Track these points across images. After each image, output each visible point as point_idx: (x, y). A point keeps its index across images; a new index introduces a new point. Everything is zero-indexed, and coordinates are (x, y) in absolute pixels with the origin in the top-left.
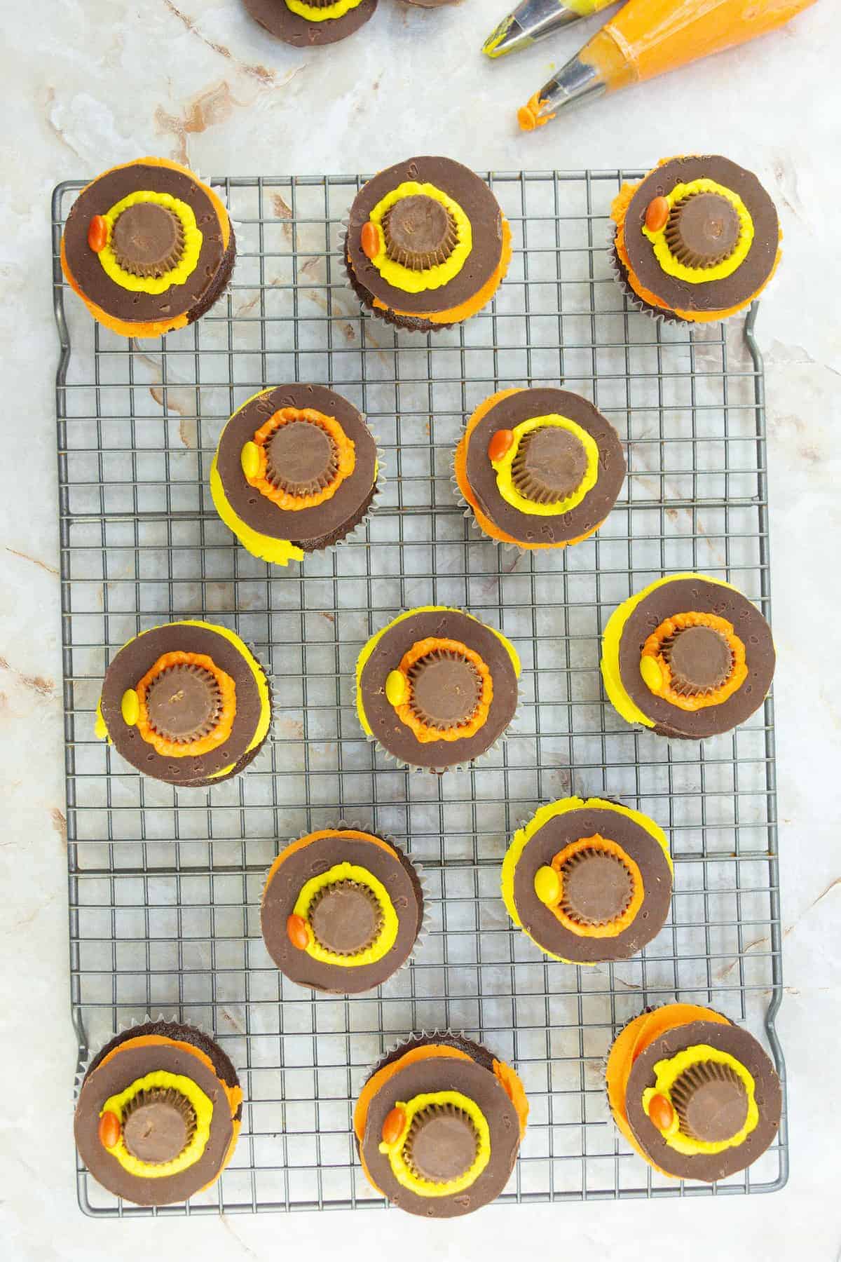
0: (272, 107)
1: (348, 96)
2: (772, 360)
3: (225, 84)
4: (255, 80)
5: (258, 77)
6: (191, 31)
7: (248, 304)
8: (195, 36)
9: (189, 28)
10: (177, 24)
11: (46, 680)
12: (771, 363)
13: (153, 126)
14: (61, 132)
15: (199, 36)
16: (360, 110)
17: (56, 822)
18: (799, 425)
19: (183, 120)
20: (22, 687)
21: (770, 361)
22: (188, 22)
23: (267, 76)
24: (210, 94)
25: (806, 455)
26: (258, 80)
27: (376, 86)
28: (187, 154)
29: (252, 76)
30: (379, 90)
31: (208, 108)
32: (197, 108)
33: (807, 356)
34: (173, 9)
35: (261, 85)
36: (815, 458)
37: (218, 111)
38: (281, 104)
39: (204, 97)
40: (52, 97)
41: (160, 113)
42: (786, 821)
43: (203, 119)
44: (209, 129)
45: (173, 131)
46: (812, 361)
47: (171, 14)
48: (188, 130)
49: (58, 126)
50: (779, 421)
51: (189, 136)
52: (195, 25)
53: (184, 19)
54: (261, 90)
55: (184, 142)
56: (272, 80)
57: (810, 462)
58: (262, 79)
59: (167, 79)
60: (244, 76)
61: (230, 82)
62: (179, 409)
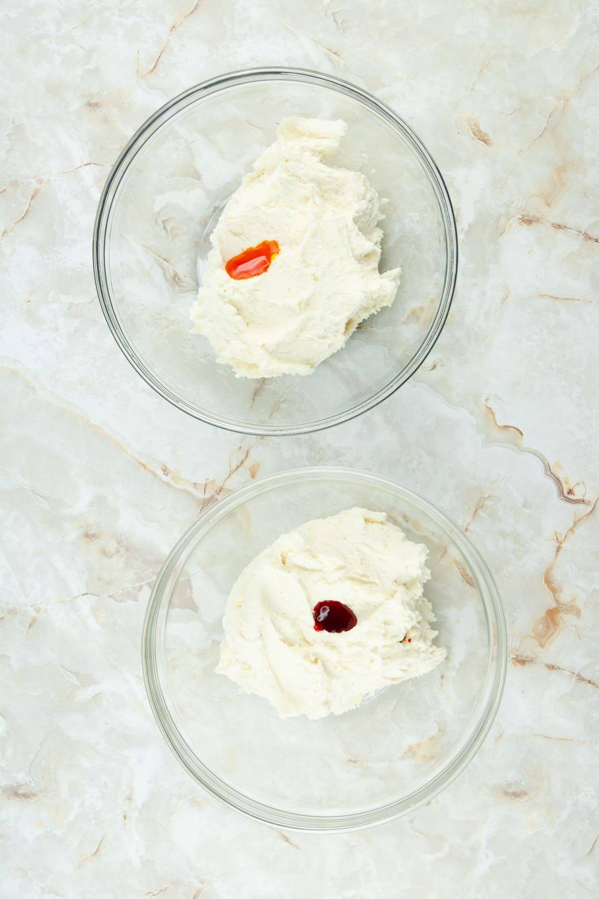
1: (458, 665)
2: (135, 588)
3: (542, 646)
4: (524, 656)
5: (523, 658)
6: (576, 674)
7: (479, 510)
8: (573, 671)
9: (579, 675)
10: (587, 675)
11: (525, 225)
12: (135, 586)
13: (579, 604)
15: (570, 672)
16: (447, 659)
17: (487, 137)
18: (104, 553)
19: (561, 614)
20: (538, 215)
21: (136, 587)
22: (581, 678)
23: (517, 661)
24: (550, 637)
25: (94, 536)
27: (442, 677)
28: (552, 593)
29: (527, 657)
30: (439, 675)
31: (548, 627)
32: (555, 624)
33: (114, 598)
34: (593, 684)
35: (517, 653)
36: (87, 535)
37: (541, 627)
39: (554, 633)
41: (578, 613)
42: (29, 301)
43: (549, 619)
44: (543, 614)
45: (566, 605)
46: (110, 596)
47: (593, 680)
48: (557, 608)
50: (118, 551)
51: (554, 605)
52: (575, 678)
53: (583, 680)
54: (518, 650)
55: (557, 601)
56: (513, 659)
57: (90, 532)
58: (520, 657)
59: (581, 637)
60: (532, 656)
61: (540, 649)
62: (500, 427)
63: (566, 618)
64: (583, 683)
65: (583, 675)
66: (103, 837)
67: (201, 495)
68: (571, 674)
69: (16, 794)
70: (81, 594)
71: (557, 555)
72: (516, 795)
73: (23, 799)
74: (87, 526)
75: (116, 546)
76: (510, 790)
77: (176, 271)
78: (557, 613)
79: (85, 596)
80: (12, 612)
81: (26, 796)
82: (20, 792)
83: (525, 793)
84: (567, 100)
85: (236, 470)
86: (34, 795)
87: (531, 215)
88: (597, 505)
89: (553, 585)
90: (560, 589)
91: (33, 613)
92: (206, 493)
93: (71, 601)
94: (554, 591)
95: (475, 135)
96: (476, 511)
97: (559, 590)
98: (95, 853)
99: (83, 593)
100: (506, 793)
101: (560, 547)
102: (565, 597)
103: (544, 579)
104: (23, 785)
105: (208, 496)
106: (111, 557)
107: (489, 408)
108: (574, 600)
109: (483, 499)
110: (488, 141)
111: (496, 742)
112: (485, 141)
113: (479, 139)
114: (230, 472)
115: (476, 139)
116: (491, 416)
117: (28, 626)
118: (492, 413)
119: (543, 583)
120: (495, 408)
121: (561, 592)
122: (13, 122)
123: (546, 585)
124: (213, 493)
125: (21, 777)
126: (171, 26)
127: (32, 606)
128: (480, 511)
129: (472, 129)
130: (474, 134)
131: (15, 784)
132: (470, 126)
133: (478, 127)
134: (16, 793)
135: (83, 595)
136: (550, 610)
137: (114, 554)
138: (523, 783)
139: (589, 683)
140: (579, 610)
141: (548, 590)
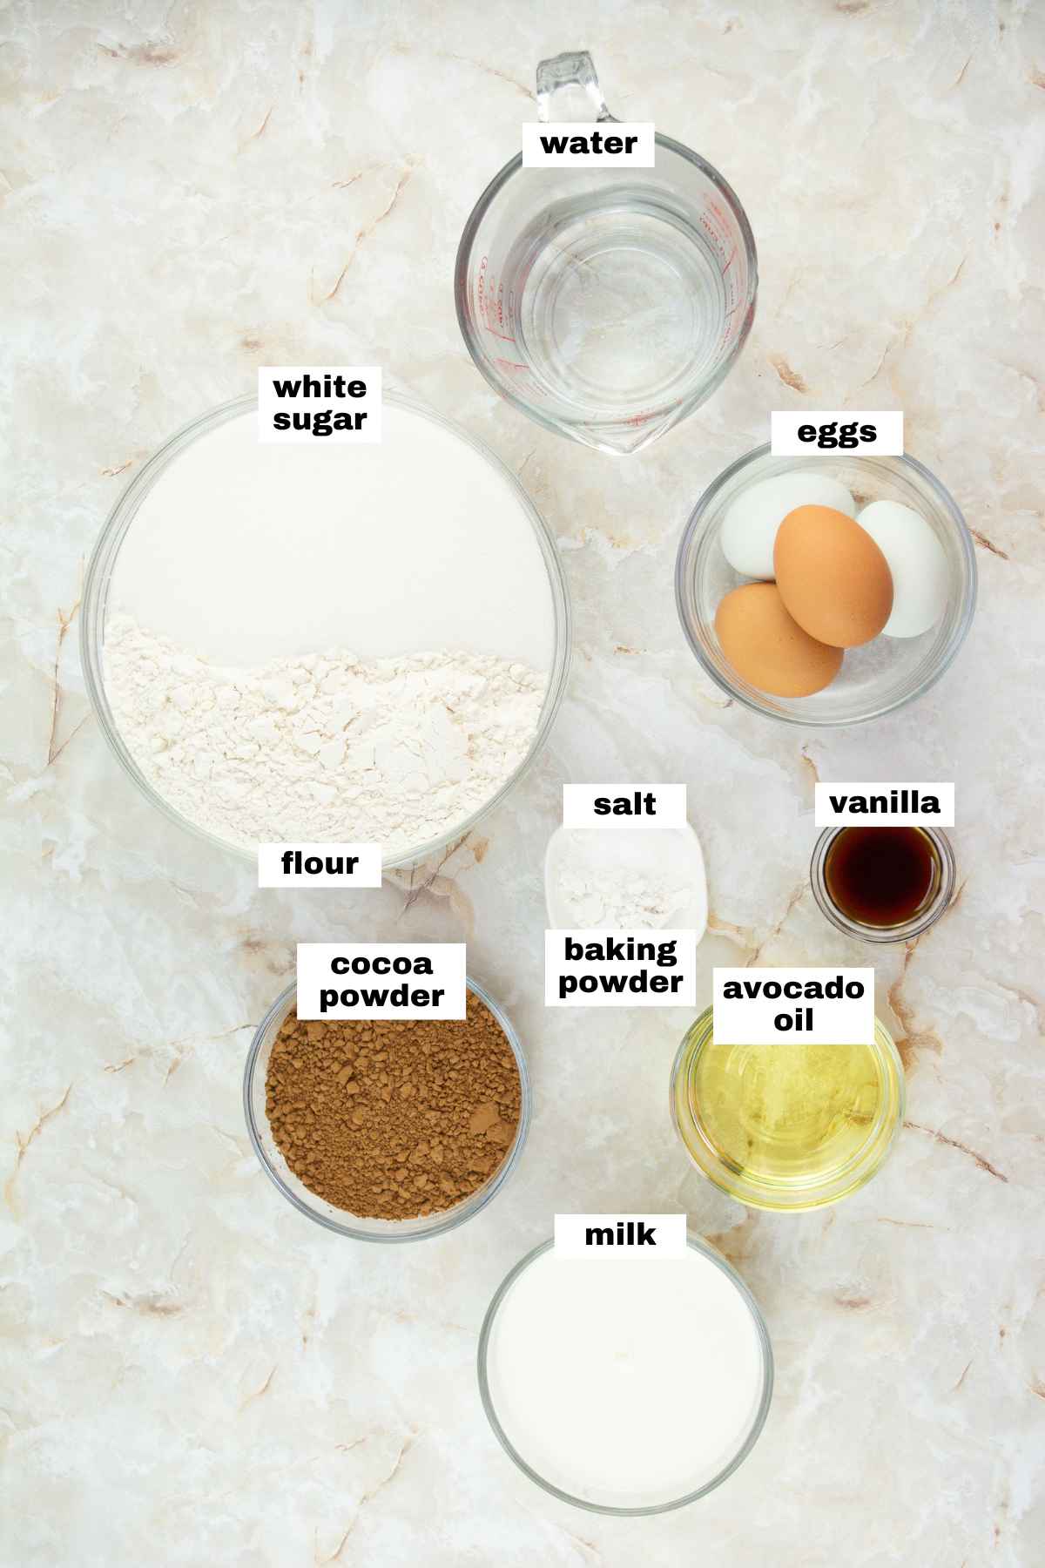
63: (921, 1055)
64: (946, 1145)
65: (946, 1134)
66: (275, 1369)
67: (406, 886)
68: (927, 1132)
69: (153, 1309)
70: (241, 1026)
71: (906, 965)
72: (853, 1304)
73: (163, 1314)
74: (248, 931)
75: (289, 958)
76: (845, 1298)
78: (908, 1047)
79: (246, 1029)
80: (145, 1052)
81: (166, 1311)
82: (158, 1305)
83: (866, 1302)
84: (910, 328)
85: (455, 849)
86: (178, 1309)
87: (861, 492)
88: (962, 894)
89: (902, 1007)
90: (912, 1013)
91: (174, 1054)
92: (414, 884)
93: (227, 1035)
94: (903, 1016)
95: (783, 378)
96: (792, 904)
97: (911, 1015)
98: (264, 1390)
99: (244, 1024)
100: (840, 1302)
101: (911, 954)
102: (919, 1024)
103: (888, 1000)
104: (161, 1296)
105: (415, 887)
106: (282, 974)
107: (809, 759)
108: (931, 1029)
109: (801, 888)
110: (801, 387)
111: (825, 1229)
112: (797, 387)
113: (789, 384)
114: (448, 851)
115: (785, 384)
116: (810, 770)
117: (167, 1072)
118: (812, 766)
119: (888, 1005)
120: (817, 760)
121: (913, 1017)
122: (141, 369)
123: (891, 1008)
124: (423, 882)
125: (159, 1284)
126: (357, 234)
127: (173, 1044)
128: (797, 905)
129: (778, 370)
130: (781, 376)
131: (151, 1294)
132: (776, 365)
133: (787, 367)
134: (154, 1307)
135: (244, 1027)
136: (902, 1040)
137: (285, 970)
138: (862, 1288)
139: (955, 1145)
140: (938, 1042)
141: (895, 1015)
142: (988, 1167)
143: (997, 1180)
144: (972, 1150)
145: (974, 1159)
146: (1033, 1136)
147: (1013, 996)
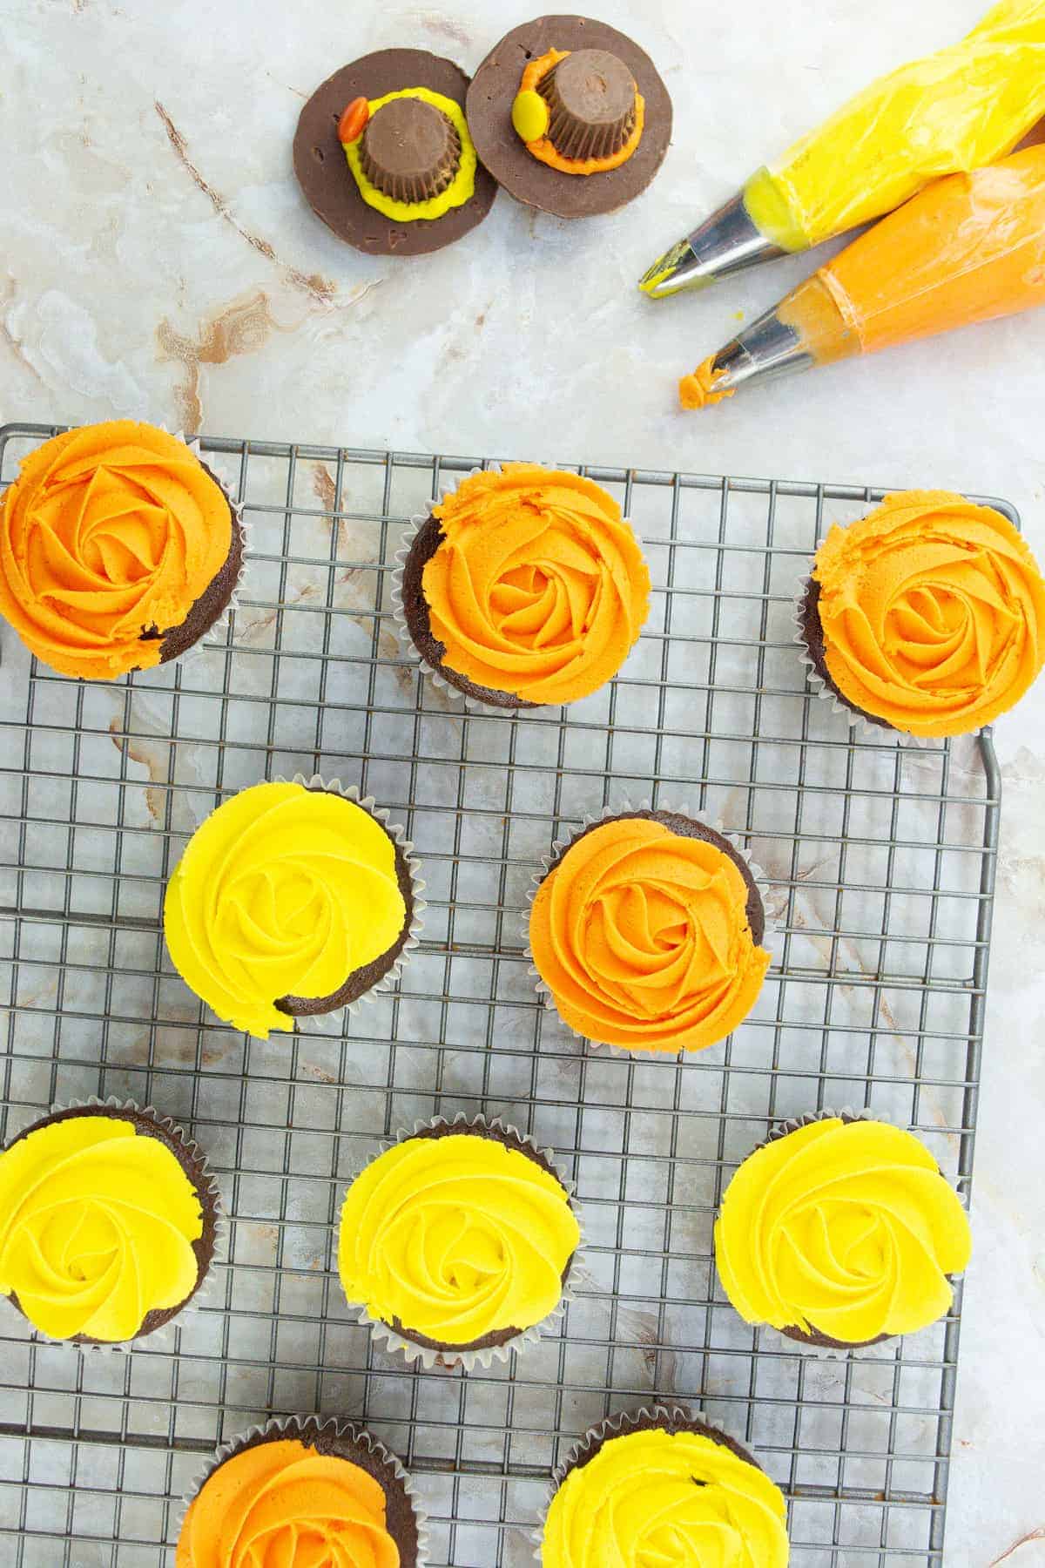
0: (328, 336)
1: (440, 329)
2: (1016, 776)
3: (263, 298)
4: (306, 295)
5: (311, 290)
6: (222, 213)
7: (262, 619)
8: (226, 222)
9: (219, 209)
10: (201, 202)
12: (1013, 780)
13: (153, 348)
14: (19, 344)
15: (232, 223)
16: (454, 354)
19: (197, 343)
21: (1014, 776)
22: (217, 201)
23: (325, 290)
24: (240, 309)
26: (311, 295)
27: (481, 321)
28: (196, 393)
29: (302, 289)
30: (487, 325)
31: (235, 329)
32: (218, 330)
34: (198, 180)
35: (315, 305)
37: (249, 336)
38: (340, 332)
39: (230, 313)
40: (12, 292)
41: (163, 330)
42: (963, 1443)
43: (226, 344)
44: (232, 359)
45: (180, 357)
47: (192, 187)
48: (201, 359)
49: (15, 336)
50: (1015, 863)
51: (203, 369)
52: (228, 207)
53: (213, 197)
54: (314, 311)
55: (194, 374)
56: (330, 298)
58: (315, 295)
59: (179, 282)
60: (290, 287)
61: (270, 294)
62: (148, 762)
63: (192, 331)
64: (218, 187)
65: (209, 206)
67: (798, 900)
68: (233, 219)
75: (1014, 878)
77: (644, 1365)
78: (204, 348)
89: (187, 408)
90: (176, 394)
92: (785, 898)
94: (190, 395)
97: (180, 391)
102: (174, 374)
103: (200, 426)
105: (785, 892)
106: (1035, 859)
107: (151, 809)
108: (160, 360)
109: (246, 637)
119: (203, 421)
120: (140, 804)
121: (178, 388)
123: (200, 414)
124: (771, 894)
128: (263, 617)
136: (215, 362)
137: (1027, 862)
139: (205, 185)
140: (159, 337)
141: (201, 403)
142: (174, 136)
143: (170, 111)
144: (182, 168)
145: (185, 154)
146: (92, 149)
147: (28, 353)
